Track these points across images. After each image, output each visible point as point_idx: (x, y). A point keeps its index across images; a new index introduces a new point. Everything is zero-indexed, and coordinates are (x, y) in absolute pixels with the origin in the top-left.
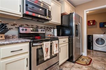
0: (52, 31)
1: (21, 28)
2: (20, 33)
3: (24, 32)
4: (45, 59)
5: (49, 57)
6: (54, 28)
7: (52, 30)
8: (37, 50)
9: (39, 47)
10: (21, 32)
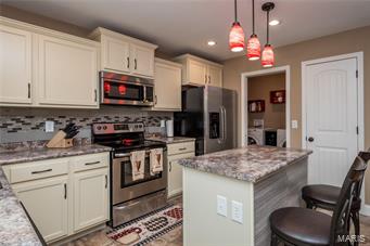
0: (163, 125)
1: (96, 126)
2: (94, 135)
3: (102, 132)
4: (135, 178)
5: (142, 177)
6: (168, 118)
7: (162, 122)
8: (123, 163)
9: (126, 159)
10: (97, 132)
